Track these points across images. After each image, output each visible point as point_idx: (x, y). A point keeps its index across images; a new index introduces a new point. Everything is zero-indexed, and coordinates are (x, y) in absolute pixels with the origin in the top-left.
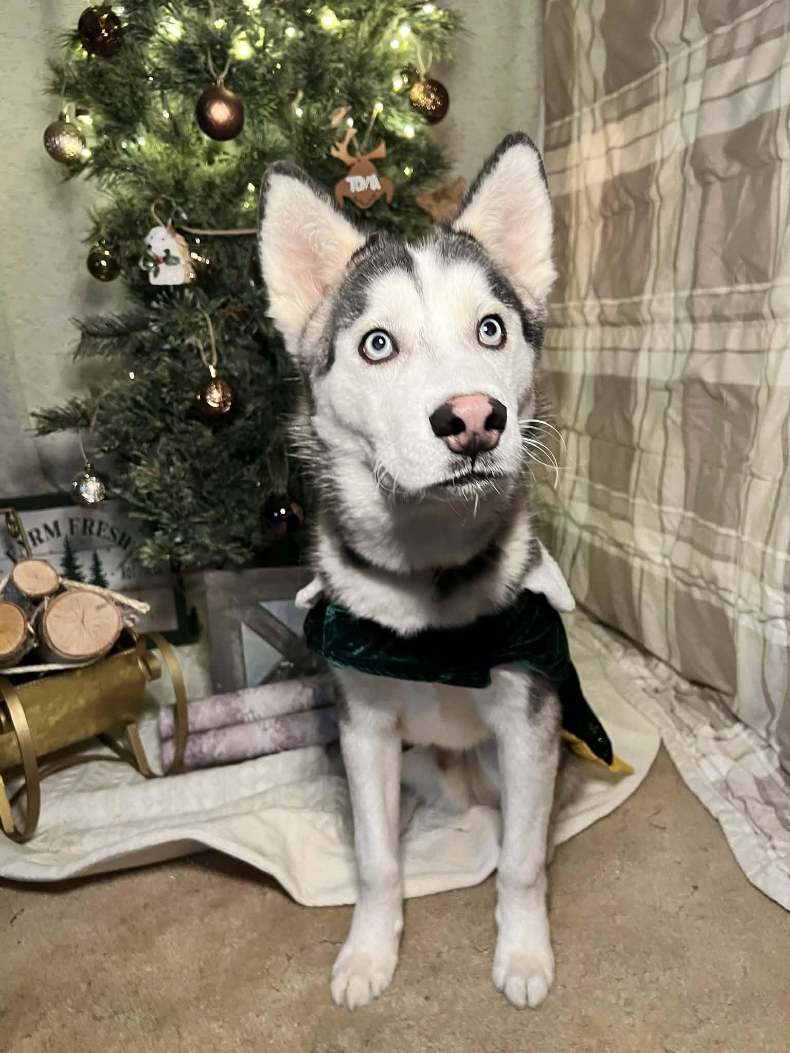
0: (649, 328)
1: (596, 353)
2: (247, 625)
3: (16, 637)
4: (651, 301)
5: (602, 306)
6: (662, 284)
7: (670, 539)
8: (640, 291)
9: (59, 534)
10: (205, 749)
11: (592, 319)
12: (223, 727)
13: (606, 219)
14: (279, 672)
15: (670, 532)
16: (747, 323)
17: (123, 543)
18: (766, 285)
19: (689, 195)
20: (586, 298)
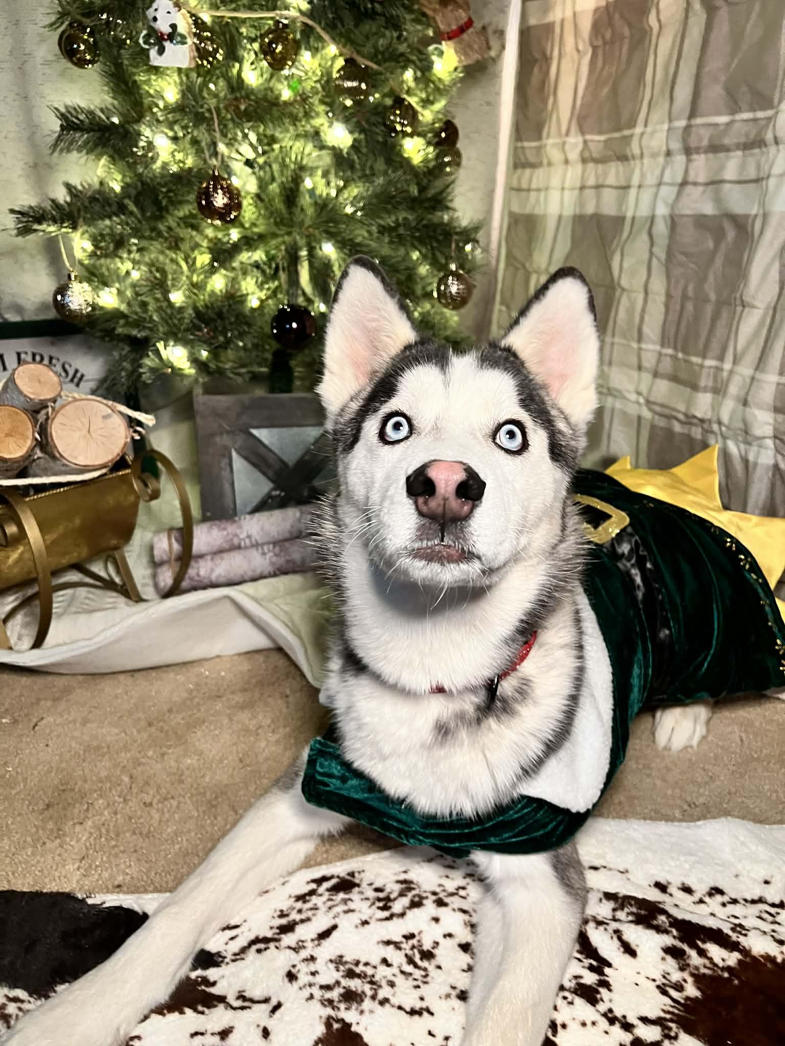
0: (638, 162)
1: (576, 192)
2: (239, 453)
3: (25, 442)
4: (642, 134)
5: (585, 142)
6: (655, 117)
7: (646, 377)
8: (632, 124)
10: (202, 572)
11: (574, 155)
12: (220, 552)
13: (595, 48)
14: (270, 501)
15: (647, 370)
16: (747, 152)
17: (76, 380)
18: (770, 113)
19: (691, 20)
20: (567, 134)
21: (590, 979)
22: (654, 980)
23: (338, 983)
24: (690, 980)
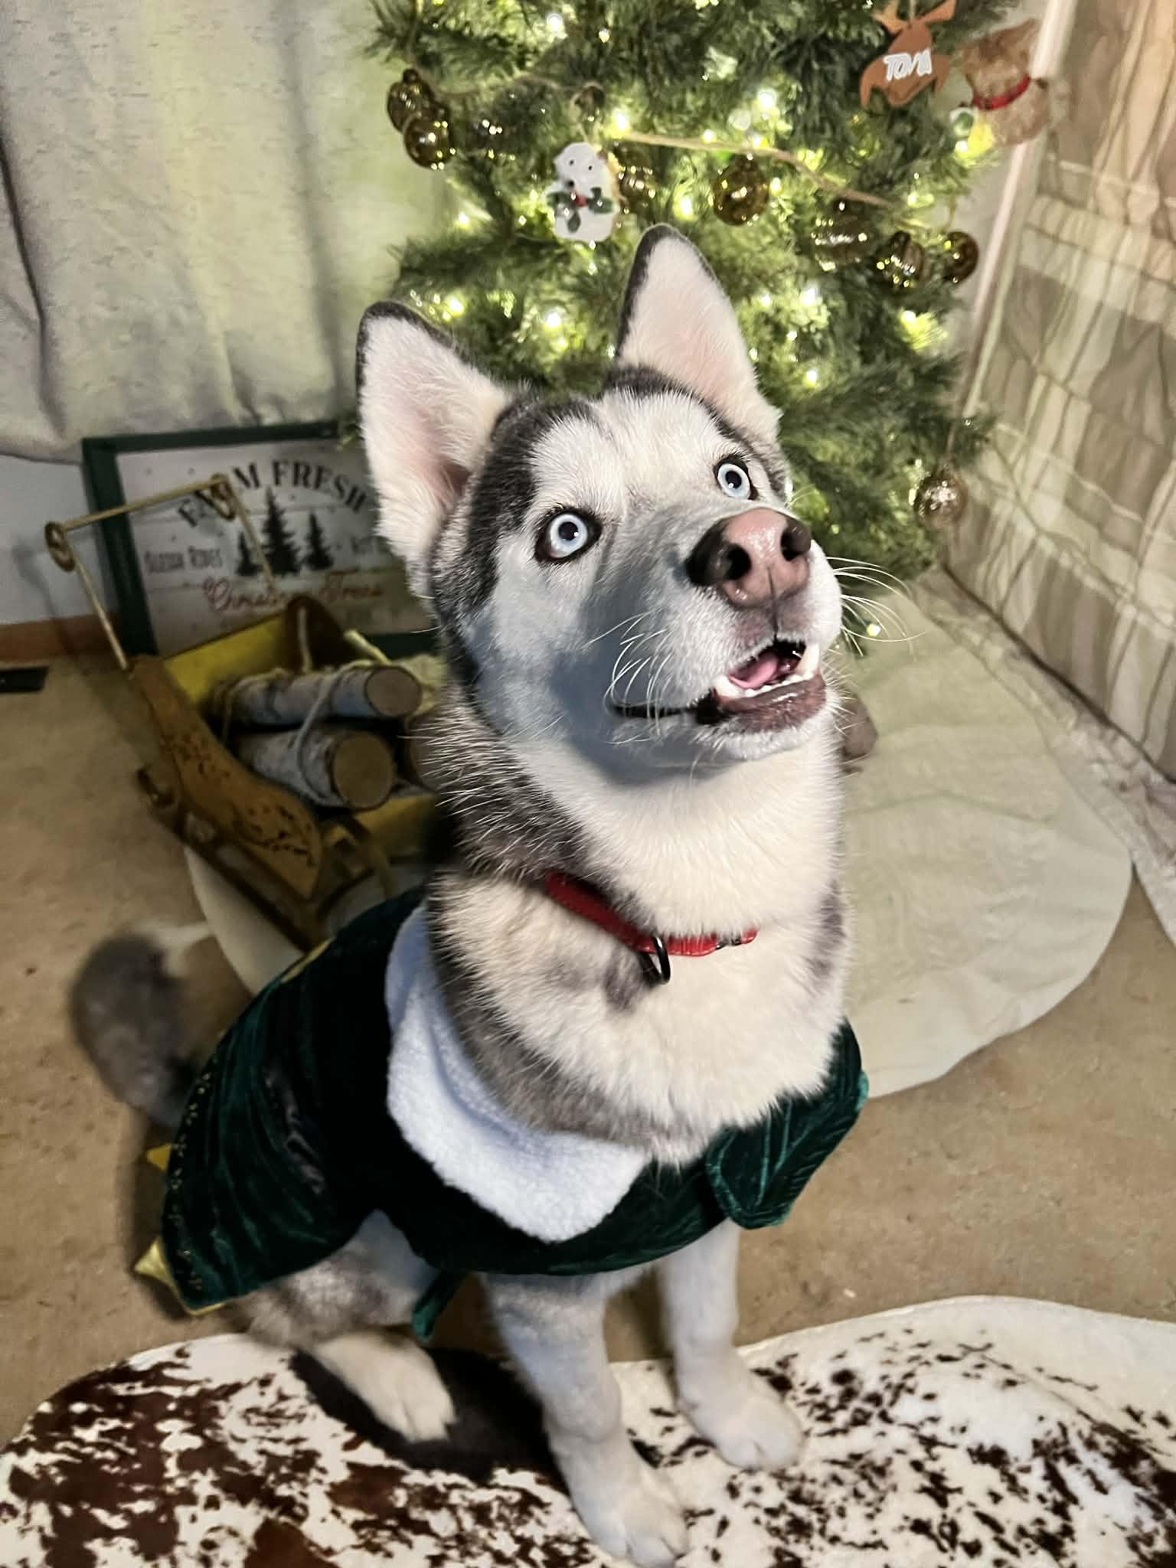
1: (1134, 276)
5: (1163, 204)
9: (257, 484)
11: (1140, 216)
17: (355, 501)
20: (1136, 177)
21: (1053, 1524)
22: (1123, 1528)
23: (783, 1507)
24: (1162, 1531)
